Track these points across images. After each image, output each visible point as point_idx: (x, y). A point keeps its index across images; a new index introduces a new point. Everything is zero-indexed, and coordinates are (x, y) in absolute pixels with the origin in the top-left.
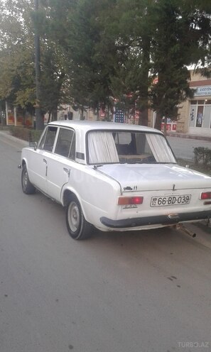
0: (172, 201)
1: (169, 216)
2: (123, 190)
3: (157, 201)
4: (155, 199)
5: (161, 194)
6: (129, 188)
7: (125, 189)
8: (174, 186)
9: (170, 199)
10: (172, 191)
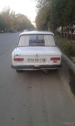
0: (37, 60)
1: (35, 66)
2: (15, 56)
3: (30, 60)
4: (29, 59)
5: (32, 58)
6: (17, 55)
7: (16, 55)
8: (37, 55)
9: (36, 60)
10: (36, 57)
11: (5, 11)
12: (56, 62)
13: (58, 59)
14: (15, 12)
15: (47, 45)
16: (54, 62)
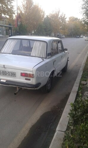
0: (5, 73)
8: (4, 66)
9: (3, 72)
10: (4, 68)
11: (54, 13)
12: (29, 80)
13: (31, 76)
14: (65, 15)
15: (33, 55)
16: (26, 79)
